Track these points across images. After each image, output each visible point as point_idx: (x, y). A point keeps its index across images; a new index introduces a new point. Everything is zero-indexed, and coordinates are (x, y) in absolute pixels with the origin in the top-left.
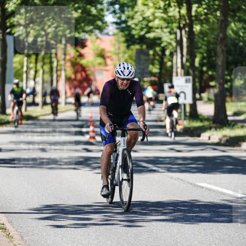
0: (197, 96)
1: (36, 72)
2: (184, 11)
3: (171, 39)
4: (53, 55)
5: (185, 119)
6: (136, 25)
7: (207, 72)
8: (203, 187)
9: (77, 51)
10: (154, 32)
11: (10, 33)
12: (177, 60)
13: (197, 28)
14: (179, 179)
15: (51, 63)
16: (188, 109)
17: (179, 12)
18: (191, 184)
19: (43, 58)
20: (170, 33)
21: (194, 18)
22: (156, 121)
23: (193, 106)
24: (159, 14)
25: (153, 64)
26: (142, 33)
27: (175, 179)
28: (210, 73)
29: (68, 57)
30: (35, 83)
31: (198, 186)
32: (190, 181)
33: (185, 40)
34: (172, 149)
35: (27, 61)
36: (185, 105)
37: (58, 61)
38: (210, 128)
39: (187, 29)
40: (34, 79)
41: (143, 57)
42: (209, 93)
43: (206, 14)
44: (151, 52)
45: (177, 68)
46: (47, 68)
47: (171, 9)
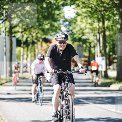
0: (108, 67)
1: (27, 56)
2: (101, 24)
3: (95, 39)
4: (36, 47)
5: (102, 78)
6: (77, 32)
7: (112, 55)
8: (112, 111)
9: (48, 45)
10: (86, 35)
11: (14, 36)
12: (98, 49)
13: (107, 33)
14: (99, 107)
15: (35, 51)
16: (103, 74)
17: (99, 25)
18: (106, 109)
19: (31, 49)
20: (94, 36)
21: (106, 28)
22: (87, 80)
23: (106, 72)
24: (88, 26)
25: (85, 51)
26: (80, 36)
27: (98, 107)
28: (114, 56)
29: (43, 48)
30: (27, 61)
31: (109, 111)
32: (105, 108)
33: (101, 39)
34: (95, 93)
35: (23, 50)
36: (102, 72)
37: (38, 50)
38: (115, 83)
39: (102, 34)
40: (26, 59)
41: (80, 48)
42: (113, 65)
43: (112, 26)
44: (84, 46)
45: (97, 53)
46: (32, 54)
47: (95, 24)
